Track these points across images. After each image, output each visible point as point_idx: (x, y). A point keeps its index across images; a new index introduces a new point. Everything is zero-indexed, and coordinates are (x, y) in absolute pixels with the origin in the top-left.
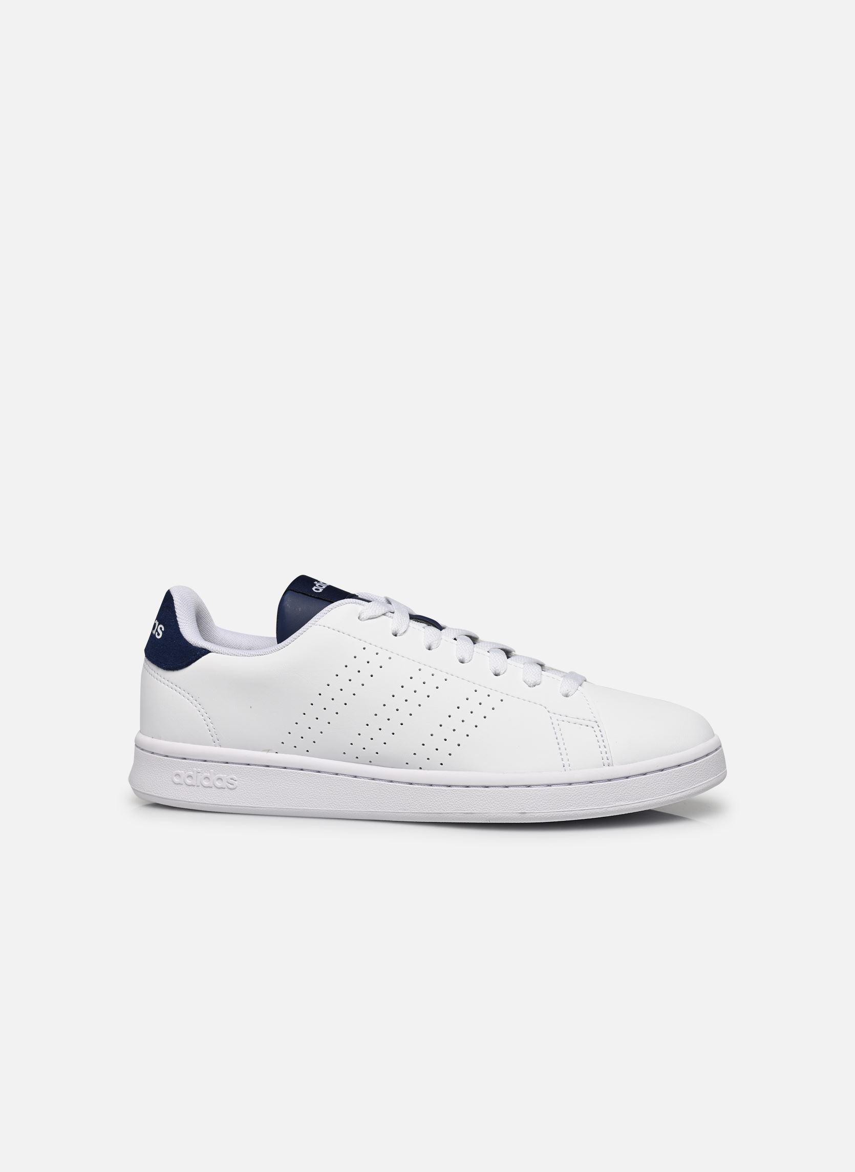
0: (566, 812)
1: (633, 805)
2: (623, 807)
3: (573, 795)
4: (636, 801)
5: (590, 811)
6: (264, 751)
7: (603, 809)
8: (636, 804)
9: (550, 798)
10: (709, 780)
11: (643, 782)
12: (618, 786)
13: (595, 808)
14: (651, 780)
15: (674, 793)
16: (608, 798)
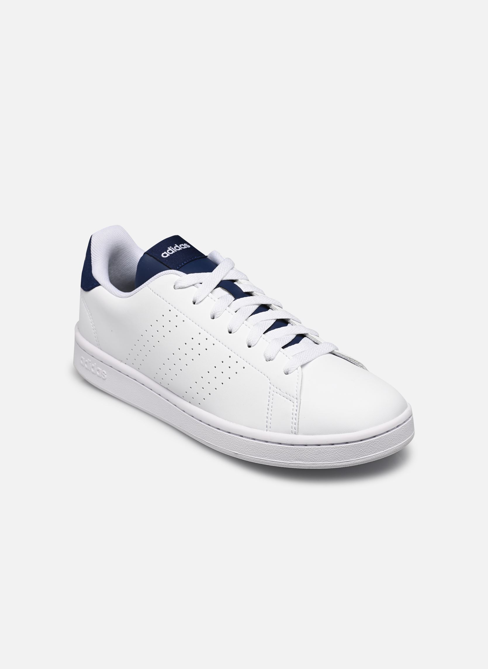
0: (262, 460)
1: (307, 465)
2: (301, 465)
3: (267, 450)
4: (311, 463)
5: (278, 463)
6: (119, 360)
7: (286, 464)
8: (310, 465)
9: (253, 448)
10: (374, 454)
11: (316, 451)
12: (297, 450)
13: (281, 462)
14: (322, 450)
15: (341, 461)
16: (290, 456)
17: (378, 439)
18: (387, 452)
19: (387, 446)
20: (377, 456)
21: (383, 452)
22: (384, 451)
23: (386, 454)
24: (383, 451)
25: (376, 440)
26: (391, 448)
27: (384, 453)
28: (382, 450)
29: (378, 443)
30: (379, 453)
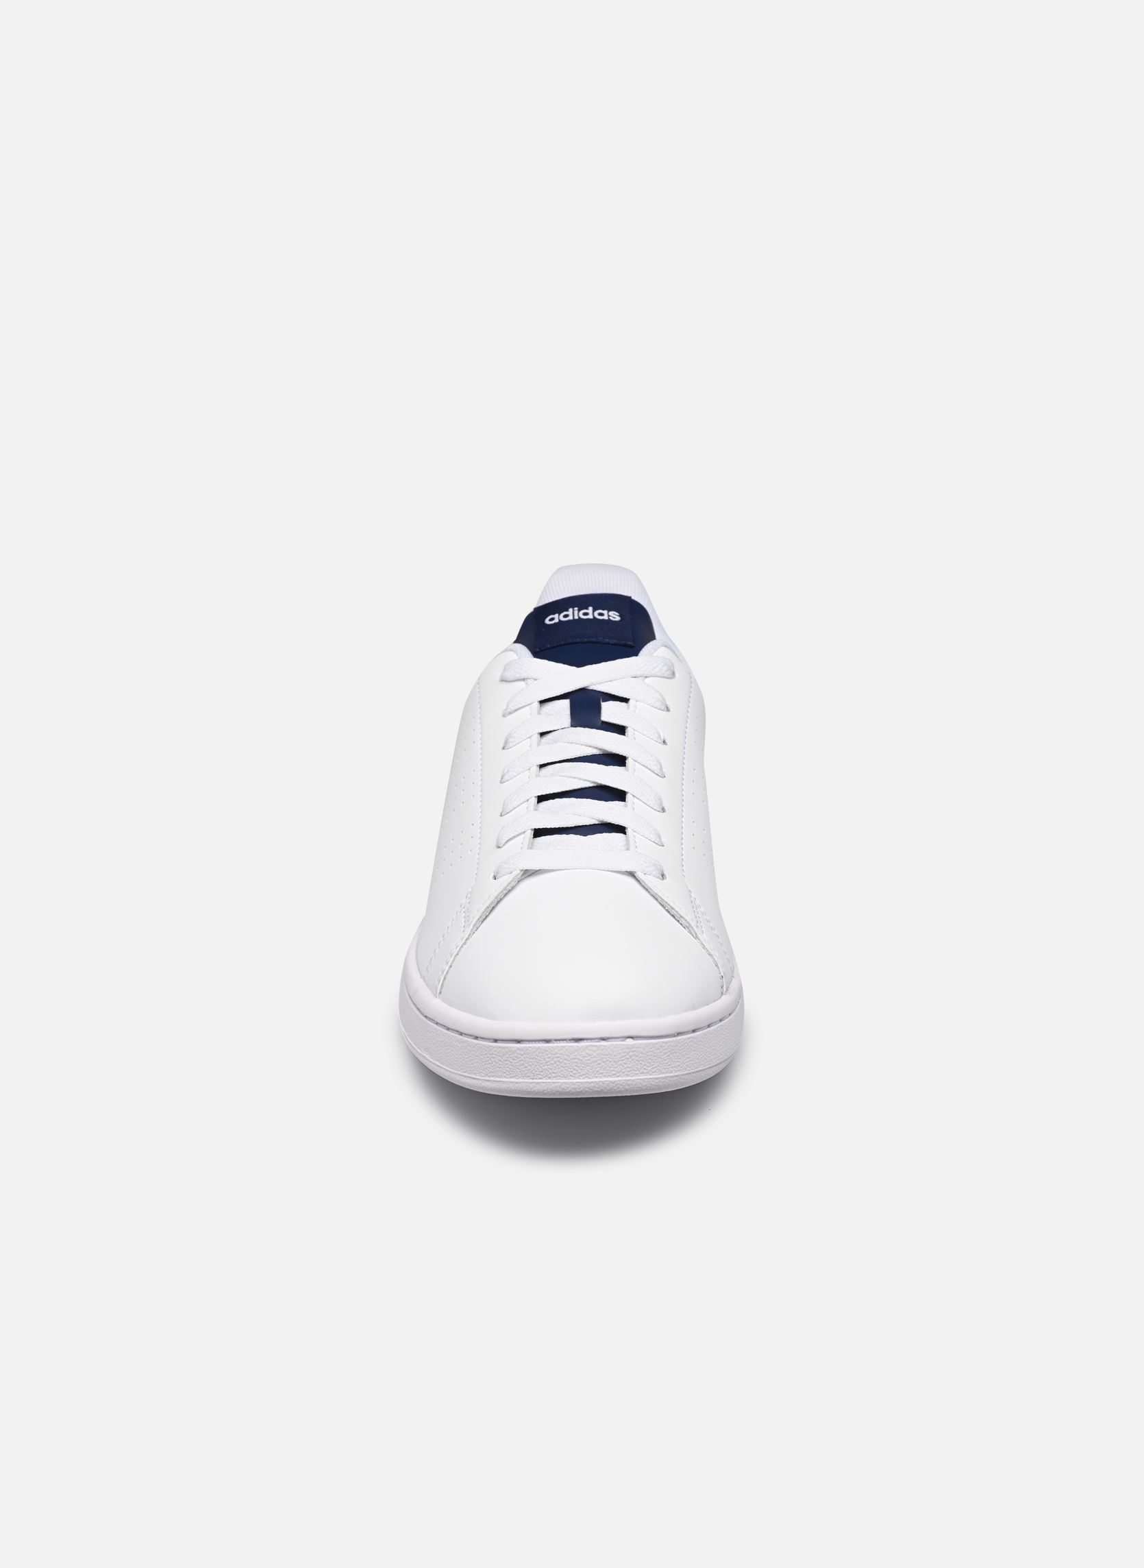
17: (522, 1050)
18: (539, 1086)
19: (542, 1074)
20: (517, 1085)
21: (531, 1083)
22: (535, 1081)
23: (537, 1088)
24: (531, 1081)
25: (518, 1049)
26: (549, 1081)
27: (531, 1086)
28: (528, 1076)
29: (522, 1057)
30: (523, 1080)
